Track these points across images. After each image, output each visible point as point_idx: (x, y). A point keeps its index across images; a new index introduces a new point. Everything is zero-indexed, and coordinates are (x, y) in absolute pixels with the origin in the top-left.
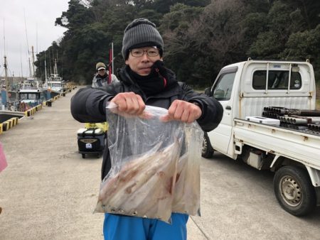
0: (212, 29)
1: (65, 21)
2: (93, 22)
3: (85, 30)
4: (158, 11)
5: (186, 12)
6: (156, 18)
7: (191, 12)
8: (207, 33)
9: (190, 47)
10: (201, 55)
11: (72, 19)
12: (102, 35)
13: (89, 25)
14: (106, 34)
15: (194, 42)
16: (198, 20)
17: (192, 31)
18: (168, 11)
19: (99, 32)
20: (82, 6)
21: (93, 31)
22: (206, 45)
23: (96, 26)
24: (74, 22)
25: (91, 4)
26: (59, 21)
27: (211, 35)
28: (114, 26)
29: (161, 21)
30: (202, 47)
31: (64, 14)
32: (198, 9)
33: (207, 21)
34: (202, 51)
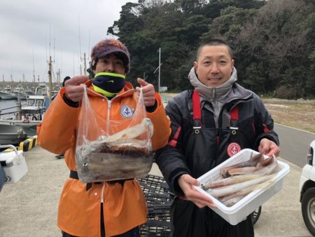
0: (268, 31)
1: (116, 30)
2: (142, 30)
3: (134, 38)
4: (208, 16)
5: (237, 15)
6: (205, 23)
7: (243, 15)
8: (262, 37)
9: (243, 51)
10: (254, 60)
11: (122, 27)
12: (150, 42)
13: (137, 33)
14: (154, 41)
15: (247, 47)
16: (252, 23)
17: (244, 35)
18: (219, 15)
19: (147, 39)
20: (133, 14)
21: (141, 38)
22: (260, 48)
23: (144, 33)
24: (124, 31)
25: (141, 13)
26: (110, 30)
27: (267, 37)
28: (162, 33)
29: (210, 25)
30: (255, 51)
31: (116, 23)
32: (251, 11)
33: (261, 24)
34: (256, 55)
